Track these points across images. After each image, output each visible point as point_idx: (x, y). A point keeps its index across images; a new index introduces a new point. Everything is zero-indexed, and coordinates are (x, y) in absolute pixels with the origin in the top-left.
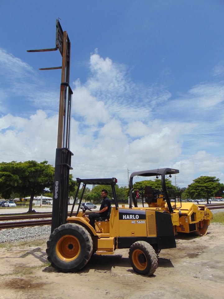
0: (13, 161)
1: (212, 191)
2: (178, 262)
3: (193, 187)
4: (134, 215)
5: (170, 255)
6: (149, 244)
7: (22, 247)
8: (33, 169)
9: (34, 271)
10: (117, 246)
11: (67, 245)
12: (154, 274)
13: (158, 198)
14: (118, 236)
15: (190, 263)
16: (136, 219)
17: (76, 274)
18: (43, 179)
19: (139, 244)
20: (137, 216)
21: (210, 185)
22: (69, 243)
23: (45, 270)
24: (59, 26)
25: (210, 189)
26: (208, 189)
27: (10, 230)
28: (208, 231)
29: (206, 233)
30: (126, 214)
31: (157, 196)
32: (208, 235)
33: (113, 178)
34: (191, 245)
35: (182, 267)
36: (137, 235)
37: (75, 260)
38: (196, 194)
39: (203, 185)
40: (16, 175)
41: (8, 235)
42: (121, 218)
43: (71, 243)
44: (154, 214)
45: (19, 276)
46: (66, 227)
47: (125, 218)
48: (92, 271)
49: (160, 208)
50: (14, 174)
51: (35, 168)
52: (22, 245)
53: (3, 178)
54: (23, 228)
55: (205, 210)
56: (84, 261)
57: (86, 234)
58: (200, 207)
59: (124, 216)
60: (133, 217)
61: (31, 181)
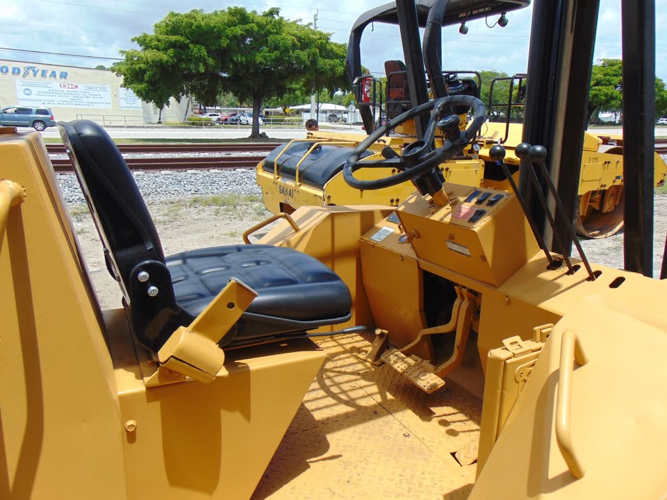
0: (193, 11)
8: (238, 30)
18: (268, 54)
40: (198, 46)
50: (195, 42)
53: (171, 51)
61: (238, 60)
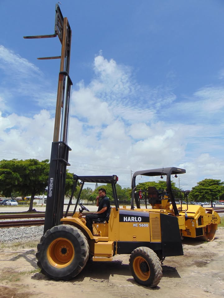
0: (13, 159)
1: (217, 195)
2: (185, 271)
3: (197, 190)
4: (136, 218)
5: (175, 262)
6: (152, 251)
7: (15, 248)
8: (34, 167)
9: (22, 277)
10: (116, 252)
11: (60, 250)
12: (158, 285)
13: (163, 199)
14: (117, 240)
15: (199, 273)
16: (138, 222)
17: (69, 283)
18: (44, 177)
19: (141, 251)
20: (140, 219)
21: (215, 188)
22: (62, 247)
23: (34, 278)
24: (59, 10)
25: (215, 192)
26: (213, 192)
27: (5, 229)
28: (215, 236)
29: (214, 238)
30: (128, 216)
31: (162, 197)
32: (215, 240)
33: (113, 175)
34: (198, 251)
35: (190, 277)
36: (139, 240)
37: (68, 267)
38: (200, 196)
39: (208, 188)
40: (16, 173)
41: (2, 235)
42: (121, 220)
43: (65, 247)
44: (159, 217)
45: (4, 283)
46: (60, 229)
47: (126, 221)
48: (87, 279)
49: (165, 211)
50: (14, 171)
51: (35, 166)
52: (15, 246)
53: (3, 175)
54: (19, 227)
55: (213, 213)
56: (78, 267)
57: (81, 237)
58: (207, 210)
59: (124, 217)
60: (134, 220)
61: (32, 179)
